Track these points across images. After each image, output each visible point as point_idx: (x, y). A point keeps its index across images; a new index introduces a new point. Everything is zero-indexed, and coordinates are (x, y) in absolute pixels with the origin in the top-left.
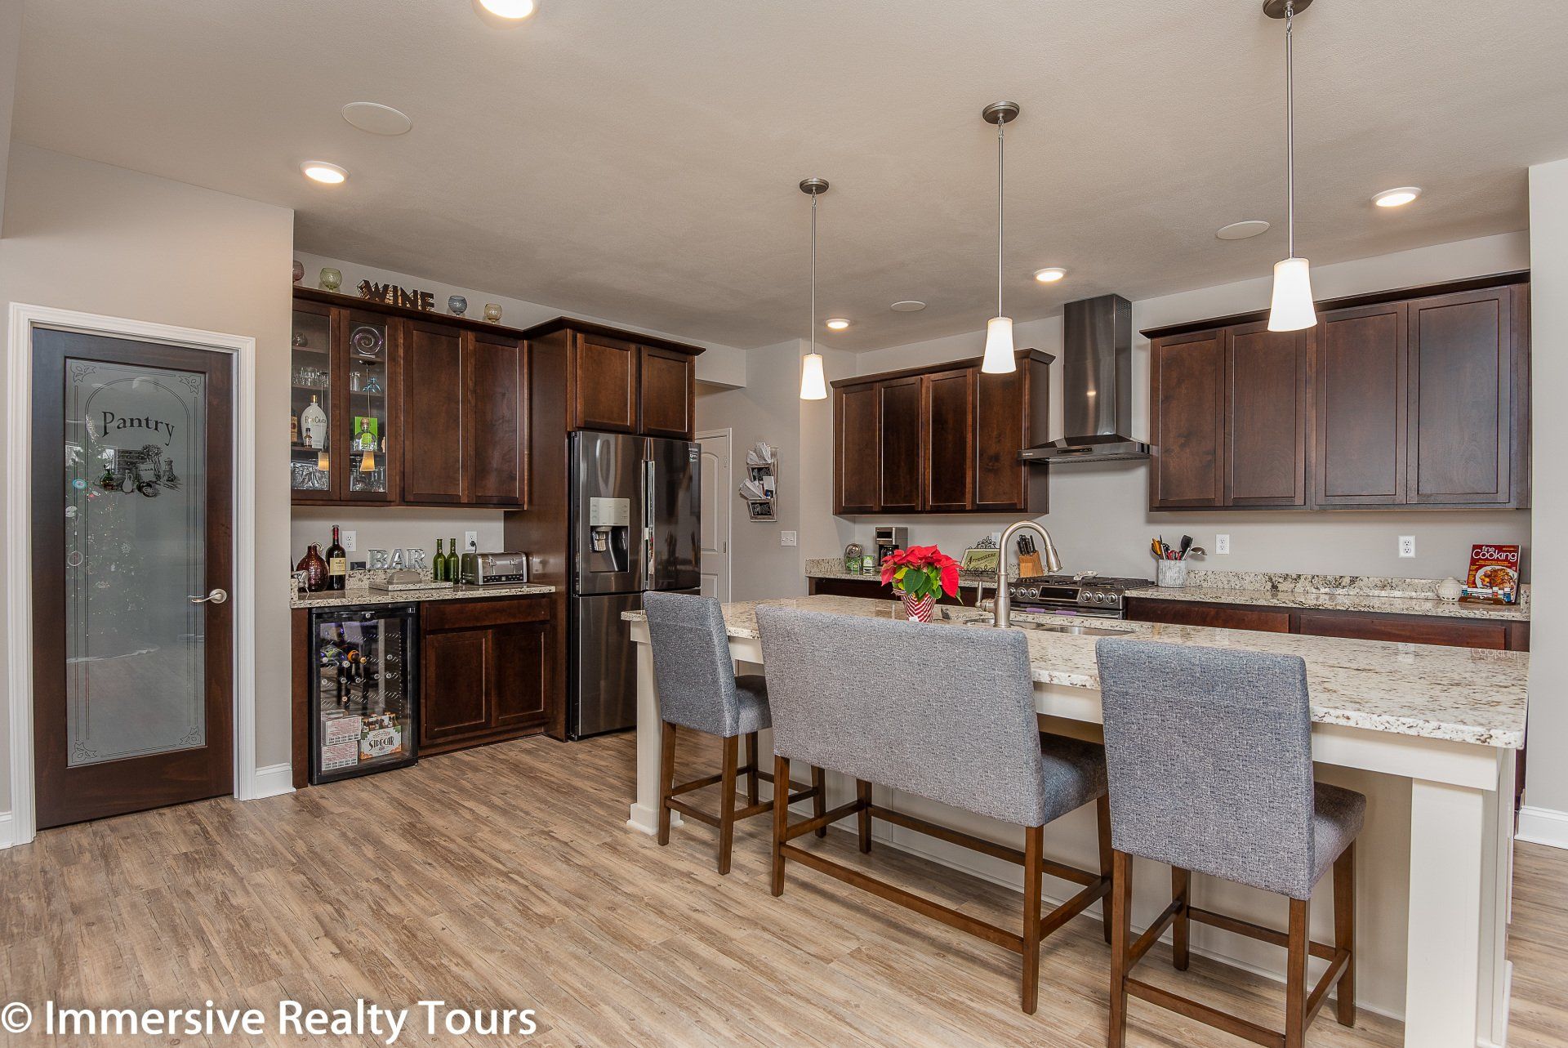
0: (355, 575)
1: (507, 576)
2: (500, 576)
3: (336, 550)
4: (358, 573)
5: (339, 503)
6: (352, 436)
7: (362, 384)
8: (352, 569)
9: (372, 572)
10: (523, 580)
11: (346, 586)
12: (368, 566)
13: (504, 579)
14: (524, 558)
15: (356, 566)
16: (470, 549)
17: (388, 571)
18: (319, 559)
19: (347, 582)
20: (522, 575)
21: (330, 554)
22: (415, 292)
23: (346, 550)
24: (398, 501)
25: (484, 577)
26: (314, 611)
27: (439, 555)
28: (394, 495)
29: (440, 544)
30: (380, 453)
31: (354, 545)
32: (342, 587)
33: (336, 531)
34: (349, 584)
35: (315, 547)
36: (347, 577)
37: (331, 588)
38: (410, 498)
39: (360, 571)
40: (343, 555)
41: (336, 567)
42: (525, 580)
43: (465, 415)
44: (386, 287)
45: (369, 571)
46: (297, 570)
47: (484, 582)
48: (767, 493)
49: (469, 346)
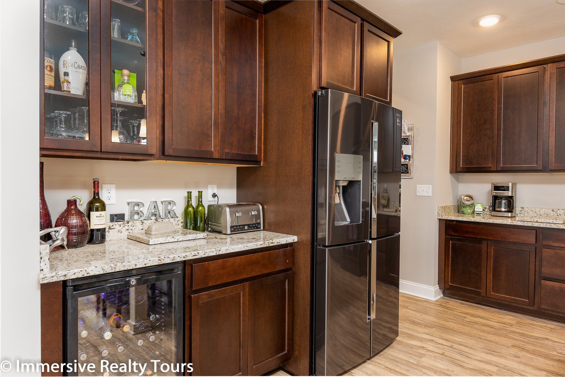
0: (114, 226)
1: (248, 225)
2: (244, 225)
3: (96, 203)
4: (117, 225)
6: (112, 88)
7: (123, 34)
8: (112, 221)
9: (130, 224)
10: (260, 228)
11: (107, 237)
12: (127, 218)
13: (246, 227)
14: (261, 207)
15: (115, 218)
16: (213, 202)
17: (145, 221)
18: (79, 213)
19: (107, 234)
20: (259, 224)
21: (91, 208)
23: (106, 202)
24: (157, 156)
25: (231, 227)
27: (189, 206)
28: (155, 149)
29: (189, 196)
30: (140, 105)
31: (114, 198)
34: (109, 236)
36: (107, 230)
37: (91, 241)
38: (168, 151)
39: (120, 223)
40: (103, 208)
41: (97, 221)
42: (262, 228)
43: (217, 75)
45: (128, 222)
46: (56, 226)
47: (231, 231)
49: (220, 9)
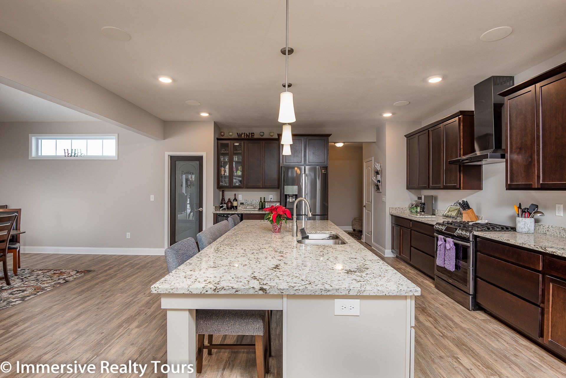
3: (235, 200)
5: (231, 188)
8: (241, 204)
12: (244, 204)
18: (231, 202)
22: (249, 133)
26: (218, 214)
27: (261, 201)
31: (241, 198)
32: (237, 209)
33: (235, 195)
35: (230, 199)
40: (237, 201)
41: (235, 204)
44: (242, 133)
48: (379, 181)
49: (264, 145)
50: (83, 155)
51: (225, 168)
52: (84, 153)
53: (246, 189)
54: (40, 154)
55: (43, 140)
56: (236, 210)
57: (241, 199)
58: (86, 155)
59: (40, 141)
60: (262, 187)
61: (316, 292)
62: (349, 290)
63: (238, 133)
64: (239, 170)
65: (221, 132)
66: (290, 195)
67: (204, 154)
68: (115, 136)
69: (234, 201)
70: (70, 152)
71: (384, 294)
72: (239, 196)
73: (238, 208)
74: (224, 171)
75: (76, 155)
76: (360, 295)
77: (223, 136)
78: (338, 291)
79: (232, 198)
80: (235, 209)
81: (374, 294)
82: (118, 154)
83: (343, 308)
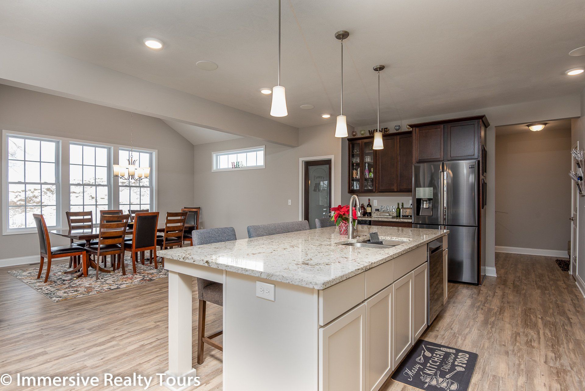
0: (376, 213)
3: (369, 205)
5: (361, 192)
8: (376, 211)
12: (379, 210)
13: (409, 217)
18: (364, 208)
22: (382, 129)
24: (377, 192)
25: (402, 215)
27: (398, 208)
28: (375, 190)
29: (398, 204)
32: (371, 215)
33: (369, 200)
35: (363, 204)
38: (379, 190)
40: (371, 206)
41: (369, 210)
44: (374, 130)
45: (379, 212)
47: (402, 217)
49: (398, 141)
50: (243, 166)
51: (357, 170)
52: (245, 165)
53: (379, 194)
54: (218, 168)
55: (221, 156)
56: (370, 217)
57: (376, 205)
58: (245, 166)
59: (218, 157)
60: (396, 190)
61: (239, 270)
62: (261, 273)
63: (369, 131)
64: (372, 172)
65: (353, 132)
66: (424, 199)
67: (332, 157)
68: (263, 148)
69: (367, 207)
70: (235, 165)
71: (288, 282)
72: (374, 201)
73: (373, 214)
74: (356, 174)
75: (239, 166)
76: (269, 279)
77: (354, 135)
78: (253, 272)
79: (366, 204)
80: (368, 216)
81: (280, 280)
82: (265, 164)
83: (262, 290)
